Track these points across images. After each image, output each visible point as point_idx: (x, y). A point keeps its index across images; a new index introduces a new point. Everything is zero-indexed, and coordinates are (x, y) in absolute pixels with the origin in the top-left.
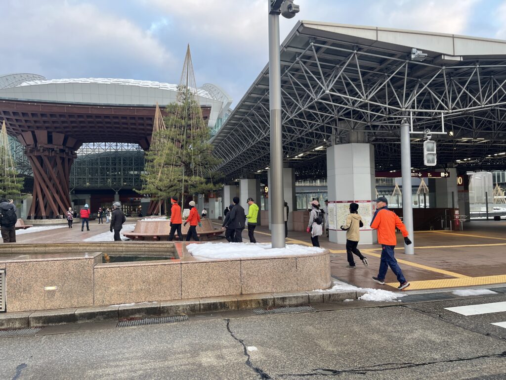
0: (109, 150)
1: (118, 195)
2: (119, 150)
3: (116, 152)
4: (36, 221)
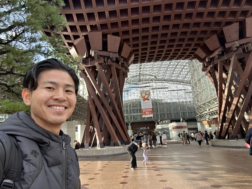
1: (131, 126)
4: (91, 152)
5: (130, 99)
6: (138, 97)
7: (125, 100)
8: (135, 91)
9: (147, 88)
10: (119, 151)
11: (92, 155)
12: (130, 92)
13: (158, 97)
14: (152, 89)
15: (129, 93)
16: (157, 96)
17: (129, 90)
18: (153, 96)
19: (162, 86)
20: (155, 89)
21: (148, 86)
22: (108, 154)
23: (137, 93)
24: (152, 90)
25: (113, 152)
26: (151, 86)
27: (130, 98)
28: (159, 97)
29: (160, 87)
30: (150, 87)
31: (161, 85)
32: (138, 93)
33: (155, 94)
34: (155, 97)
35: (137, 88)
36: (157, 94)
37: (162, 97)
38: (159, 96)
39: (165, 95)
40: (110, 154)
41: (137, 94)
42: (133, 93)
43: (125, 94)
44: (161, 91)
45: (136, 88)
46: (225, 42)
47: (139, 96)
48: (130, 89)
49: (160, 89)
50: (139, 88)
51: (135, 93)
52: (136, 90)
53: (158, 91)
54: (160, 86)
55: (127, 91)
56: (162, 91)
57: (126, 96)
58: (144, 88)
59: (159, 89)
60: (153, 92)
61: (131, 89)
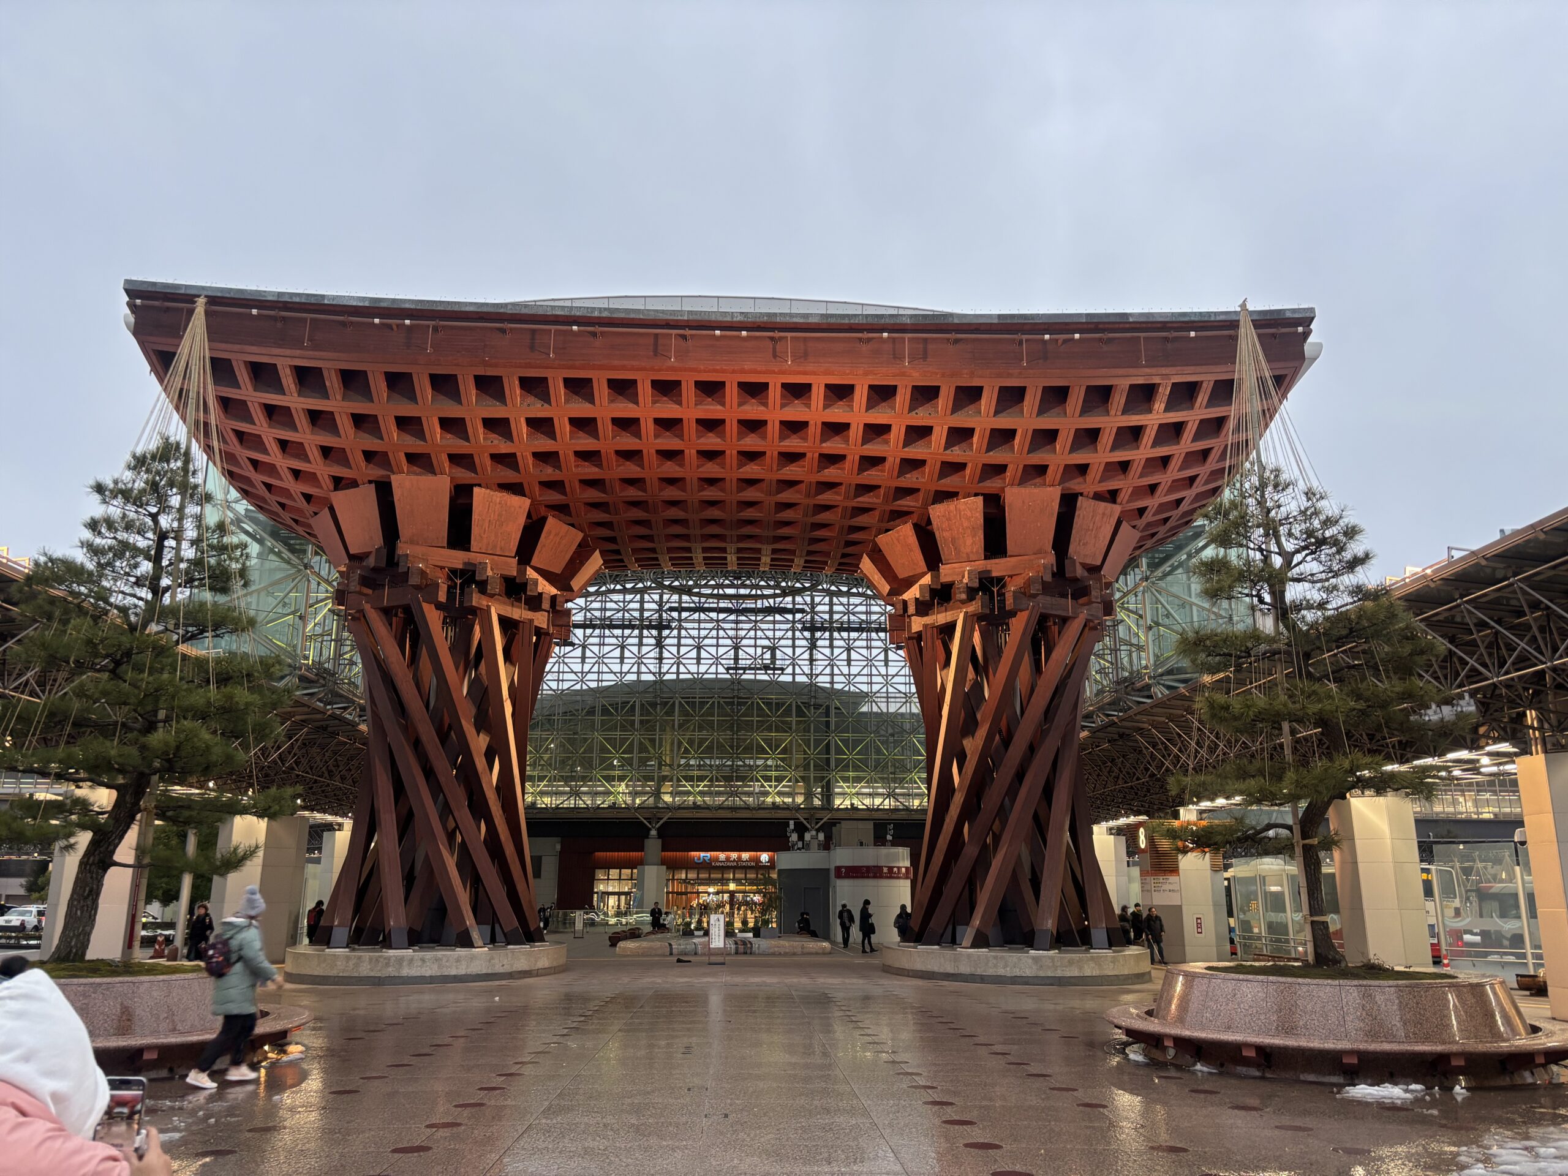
0: (634, 677)
1: (658, 842)
2: (667, 677)
3: (660, 684)
4: (355, 961)
5: (674, 677)
6: (721, 669)
7: (644, 677)
8: (703, 633)
9: (778, 617)
10: (467, 967)
11: (356, 975)
12: (675, 632)
13: (836, 678)
14: (804, 629)
15: (668, 641)
16: (828, 671)
17: (673, 625)
18: (807, 671)
19: (864, 617)
20: (823, 629)
21: (783, 611)
22: (418, 974)
23: (714, 641)
24: (807, 634)
25: (439, 967)
26: (802, 611)
27: (674, 669)
28: (842, 679)
29: (852, 618)
30: (798, 616)
31: (863, 609)
32: (721, 642)
33: (820, 656)
34: (820, 679)
35: (722, 616)
36: (831, 662)
37: (858, 679)
38: (845, 670)
39: (874, 672)
40: (428, 973)
41: (713, 650)
42: (690, 641)
43: (645, 641)
44: (858, 643)
45: (713, 615)
46: (940, 560)
47: (723, 662)
48: (675, 614)
49: (854, 635)
50: (733, 617)
51: (706, 641)
52: (710, 625)
53: (842, 643)
54: (853, 614)
55: (660, 626)
56: (864, 643)
57: (652, 655)
58: (759, 618)
59: (849, 630)
60: (813, 646)
61: (684, 615)
